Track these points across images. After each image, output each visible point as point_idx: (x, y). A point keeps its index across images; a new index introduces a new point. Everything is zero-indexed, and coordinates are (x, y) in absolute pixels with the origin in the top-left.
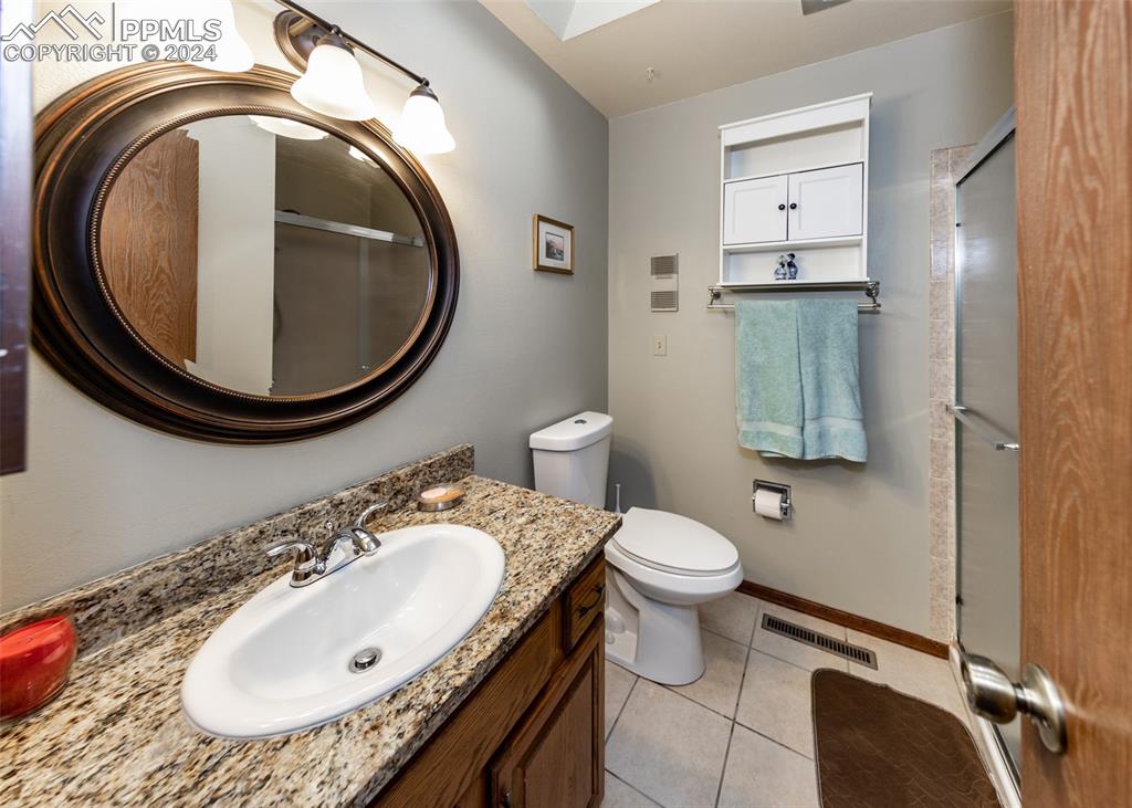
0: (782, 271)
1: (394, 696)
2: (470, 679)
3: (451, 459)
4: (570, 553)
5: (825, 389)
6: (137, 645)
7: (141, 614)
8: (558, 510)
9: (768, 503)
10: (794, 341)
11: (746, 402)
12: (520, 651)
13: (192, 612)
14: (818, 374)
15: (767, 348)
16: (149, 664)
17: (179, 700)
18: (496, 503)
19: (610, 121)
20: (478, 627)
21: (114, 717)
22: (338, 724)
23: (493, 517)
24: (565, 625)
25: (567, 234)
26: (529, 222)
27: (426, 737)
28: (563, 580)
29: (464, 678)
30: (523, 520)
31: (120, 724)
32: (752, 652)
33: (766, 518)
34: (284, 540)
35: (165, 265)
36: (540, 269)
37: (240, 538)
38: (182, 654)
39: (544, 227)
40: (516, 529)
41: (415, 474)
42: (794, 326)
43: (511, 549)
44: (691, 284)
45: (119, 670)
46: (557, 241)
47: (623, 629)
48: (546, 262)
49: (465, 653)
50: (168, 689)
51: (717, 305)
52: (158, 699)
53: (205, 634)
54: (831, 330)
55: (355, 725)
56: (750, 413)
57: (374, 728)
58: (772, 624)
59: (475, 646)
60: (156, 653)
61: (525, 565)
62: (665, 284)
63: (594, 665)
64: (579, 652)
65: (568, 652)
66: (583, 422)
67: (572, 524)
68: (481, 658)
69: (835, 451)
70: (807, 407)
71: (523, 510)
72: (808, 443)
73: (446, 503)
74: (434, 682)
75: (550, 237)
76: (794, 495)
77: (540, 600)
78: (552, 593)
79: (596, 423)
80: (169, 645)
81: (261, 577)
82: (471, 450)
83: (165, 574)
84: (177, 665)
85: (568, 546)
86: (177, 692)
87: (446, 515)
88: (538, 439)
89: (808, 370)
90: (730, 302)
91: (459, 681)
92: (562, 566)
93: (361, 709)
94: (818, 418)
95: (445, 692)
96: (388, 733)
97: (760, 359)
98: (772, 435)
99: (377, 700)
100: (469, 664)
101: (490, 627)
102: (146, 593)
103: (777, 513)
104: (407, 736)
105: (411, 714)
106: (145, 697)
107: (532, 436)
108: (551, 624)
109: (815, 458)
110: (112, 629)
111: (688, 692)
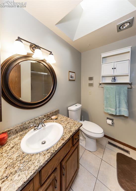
0: (113, 80)
1: (47, 150)
2: (58, 149)
3: (56, 111)
4: (74, 129)
5: (120, 103)
6: (15, 137)
7: (15, 133)
8: (72, 121)
9: (109, 122)
10: (115, 93)
11: (105, 104)
12: (66, 145)
13: (21, 133)
14: (119, 99)
15: (109, 94)
16: (16, 140)
17: (20, 146)
18: (62, 119)
19: (82, 53)
20: (59, 141)
21: (13, 147)
22: (40, 153)
23: (62, 122)
24: (73, 141)
25: (74, 74)
26: (68, 72)
27: (52, 157)
28: (72, 134)
29: (57, 149)
30: (66, 123)
31: (13, 148)
32: (106, 148)
33: (109, 124)
34: (32, 123)
35: (17, 80)
36: (70, 80)
37: (27, 123)
38: (20, 139)
39: (70, 73)
40: (65, 124)
41: (50, 114)
42: (115, 90)
43: (64, 128)
44: (96, 82)
45: (13, 140)
46: (72, 75)
47: (83, 141)
48: (70, 79)
49: (57, 145)
50: (19, 144)
51: (100, 86)
52: (18, 146)
53: (23, 137)
54: (122, 92)
55: (42, 154)
56: (106, 106)
57: (44, 155)
58: (110, 143)
59: (59, 144)
60: (17, 139)
61: (67, 131)
62: (91, 82)
63: (77, 148)
64: (75, 146)
65: (73, 145)
66: (77, 106)
67: (74, 124)
68: (59, 146)
69: (122, 114)
70: (117, 106)
71: (67, 121)
72: (117, 112)
73: (55, 119)
74: (53, 149)
75: (71, 75)
76: (114, 121)
77: (69, 137)
78: (71, 136)
79: (79, 106)
80: (19, 138)
81: (30, 129)
82: (59, 110)
83: (18, 128)
84: (20, 141)
85: (73, 128)
86: (20, 145)
87: (55, 121)
88: (69, 108)
89: (117, 99)
90: (103, 86)
91: (56, 149)
92: (72, 132)
93: (43, 152)
94: (119, 107)
95: (54, 151)
96: (46, 156)
97: (108, 96)
98: (110, 110)
99: (45, 151)
100: (58, 147)
101: (61, 141)
102: (16, 130)
103: (111, 124)
104: (49, 157)
105: (50, 153)
106: (16, 145)
107: (68, 108)
108: (71, 141)
109: (118, 115)
110: (12, 135)
111: (94, 153)
